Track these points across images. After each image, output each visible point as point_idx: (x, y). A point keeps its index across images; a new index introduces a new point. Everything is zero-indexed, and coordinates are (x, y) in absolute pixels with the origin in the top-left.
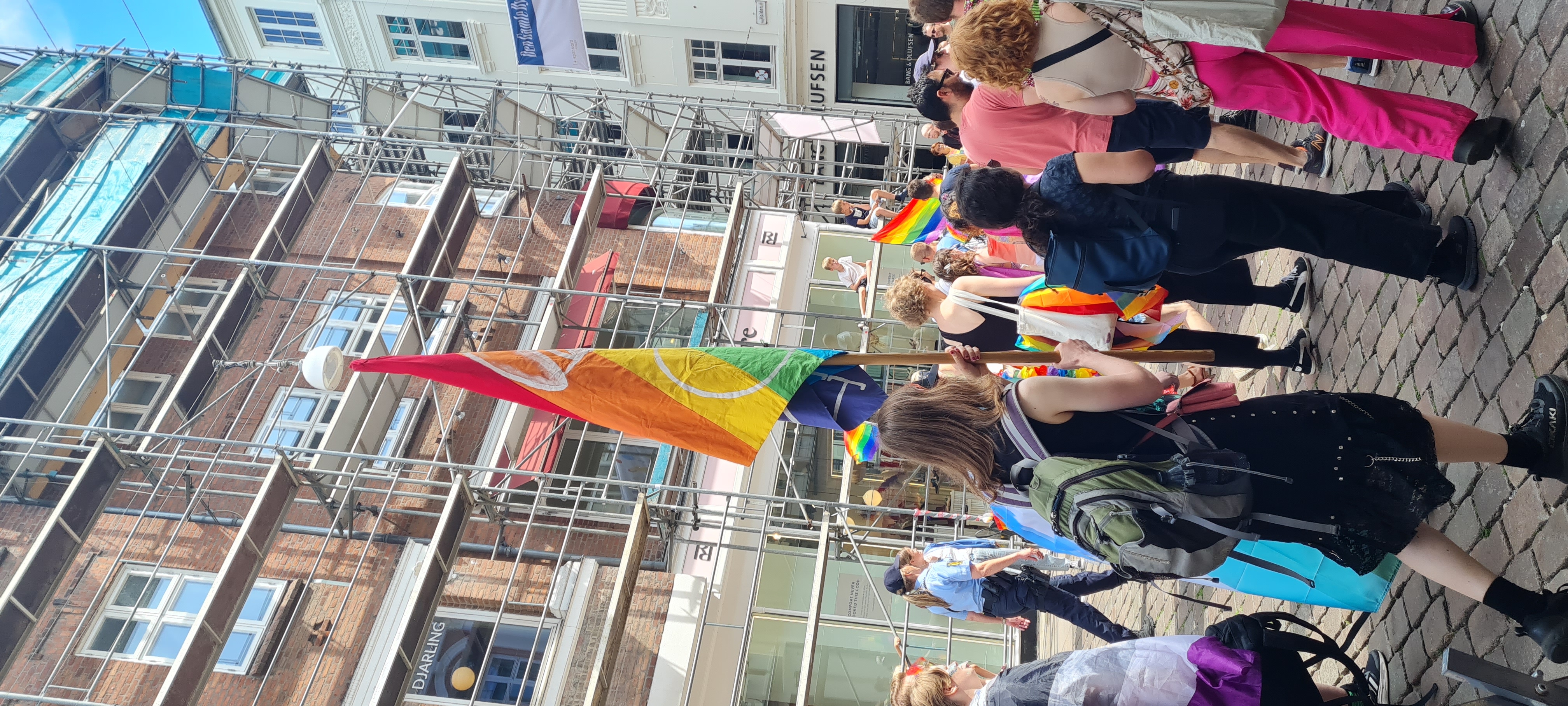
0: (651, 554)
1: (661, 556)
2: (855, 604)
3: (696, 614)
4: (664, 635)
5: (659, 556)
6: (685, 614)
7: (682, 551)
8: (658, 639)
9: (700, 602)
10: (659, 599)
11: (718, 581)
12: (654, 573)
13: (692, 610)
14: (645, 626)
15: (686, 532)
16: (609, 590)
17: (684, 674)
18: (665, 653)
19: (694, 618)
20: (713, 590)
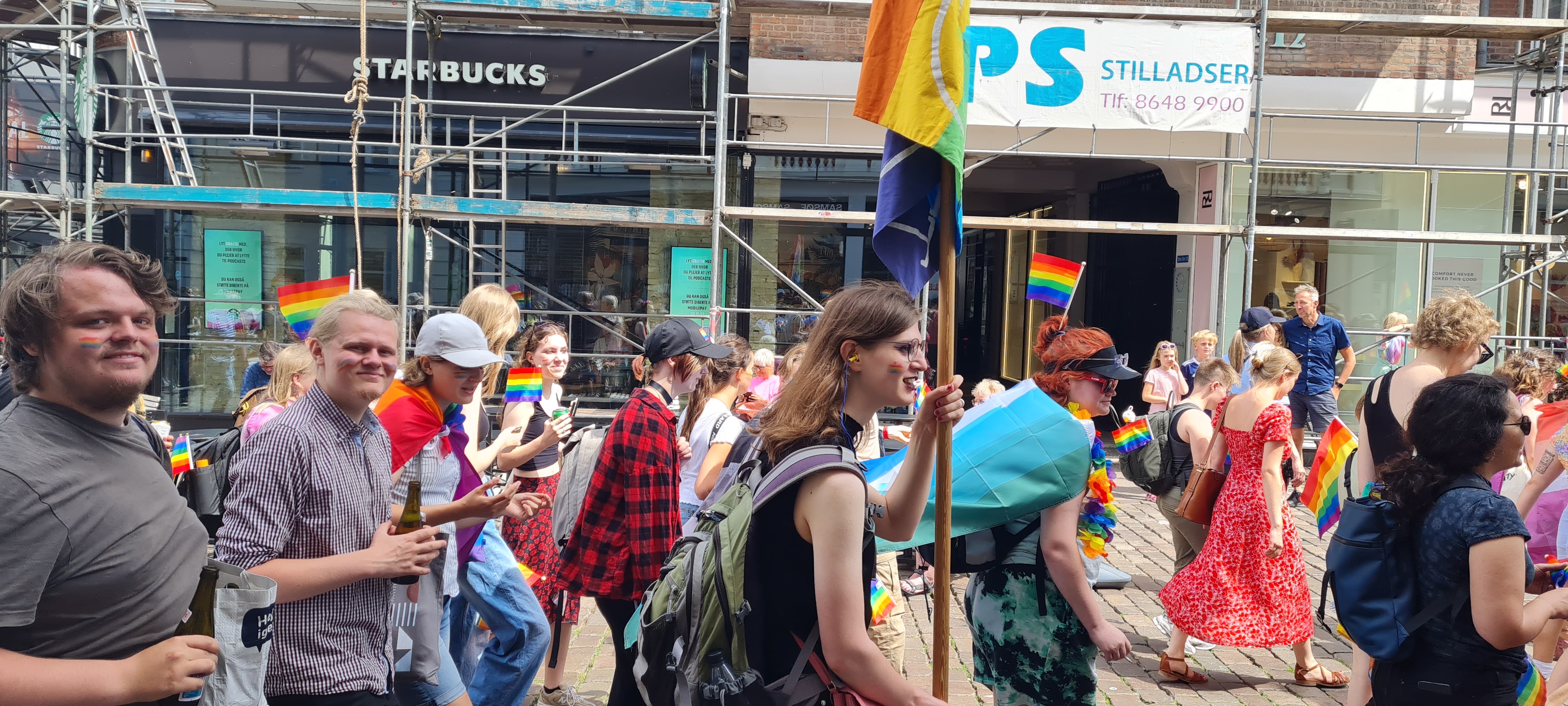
0: (1496, 48)
1: (1494, 58)
2: (1446, 279)
3: (1427, 110)
4: (1400, 80)
5: (1493, 57)
6: (1426, 98)
7: (1503, 82)
8: (1395, 75)
9: (1441, 112)
10: (1442, 68)
11: (1466, 128)
12: (1473, 56)
13: (1433, 105)
14: (1410, 57)
15: (1529, 82)
16: (1450, 11)
17: (1358, 109)
18: (1381, 85)
19: (1422, 109)
20: (1455, 125)
